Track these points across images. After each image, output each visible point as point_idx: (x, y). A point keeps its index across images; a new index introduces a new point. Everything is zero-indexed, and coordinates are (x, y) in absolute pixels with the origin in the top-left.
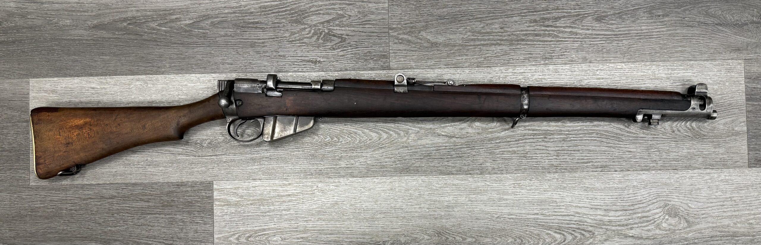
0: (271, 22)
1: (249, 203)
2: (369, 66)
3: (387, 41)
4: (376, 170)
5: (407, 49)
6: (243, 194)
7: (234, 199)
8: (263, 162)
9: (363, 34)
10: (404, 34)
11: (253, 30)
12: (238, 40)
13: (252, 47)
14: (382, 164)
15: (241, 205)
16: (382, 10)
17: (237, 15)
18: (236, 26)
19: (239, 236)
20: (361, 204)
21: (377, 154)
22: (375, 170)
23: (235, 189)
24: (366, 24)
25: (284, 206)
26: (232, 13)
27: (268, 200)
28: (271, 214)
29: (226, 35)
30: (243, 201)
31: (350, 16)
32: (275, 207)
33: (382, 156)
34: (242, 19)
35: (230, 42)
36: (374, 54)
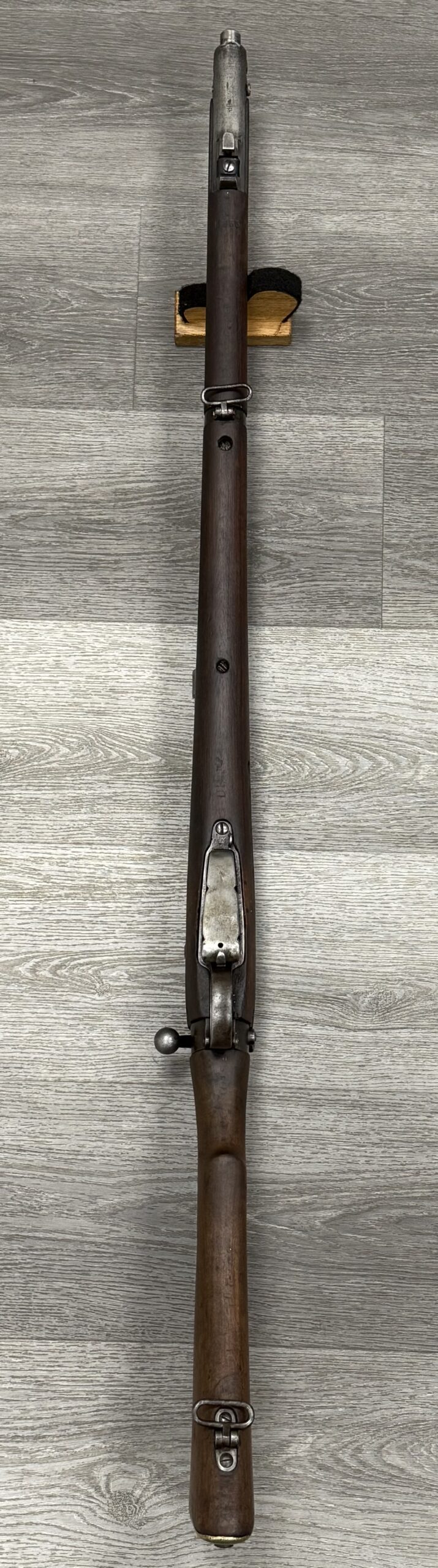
0: (136, 522)
1: (62, 892)
2: (339, 617)
3: (379, 569)
4: (345, 836)
5: (419, 587)
6: (50, 873)
7: (29, 882)
8: (99, 807)
9: (328, 553)
10: (414, 557)
11: (99, 534)
12: (65, 555)
13: (91, 568)
14: (358, 824)
15: (45, 896)
16: (369, 507)
17: (66, 504)
18: (62, 526)
19: (37, 965)
20: (309, 908)
21: (349, 803)
22: (341, 835)
23: (35, 861)
24: (336, 534)
25: (139, 905)
26: (54, 501)
27: (105, 888)
28: (109, 919)
29: (40, 544)
30: (50, 887)
31: (302, 516)
32: (119, 905)
33: (359, 806)
34: (76, 514)
35: (48, 557)
36: (350, 594)
